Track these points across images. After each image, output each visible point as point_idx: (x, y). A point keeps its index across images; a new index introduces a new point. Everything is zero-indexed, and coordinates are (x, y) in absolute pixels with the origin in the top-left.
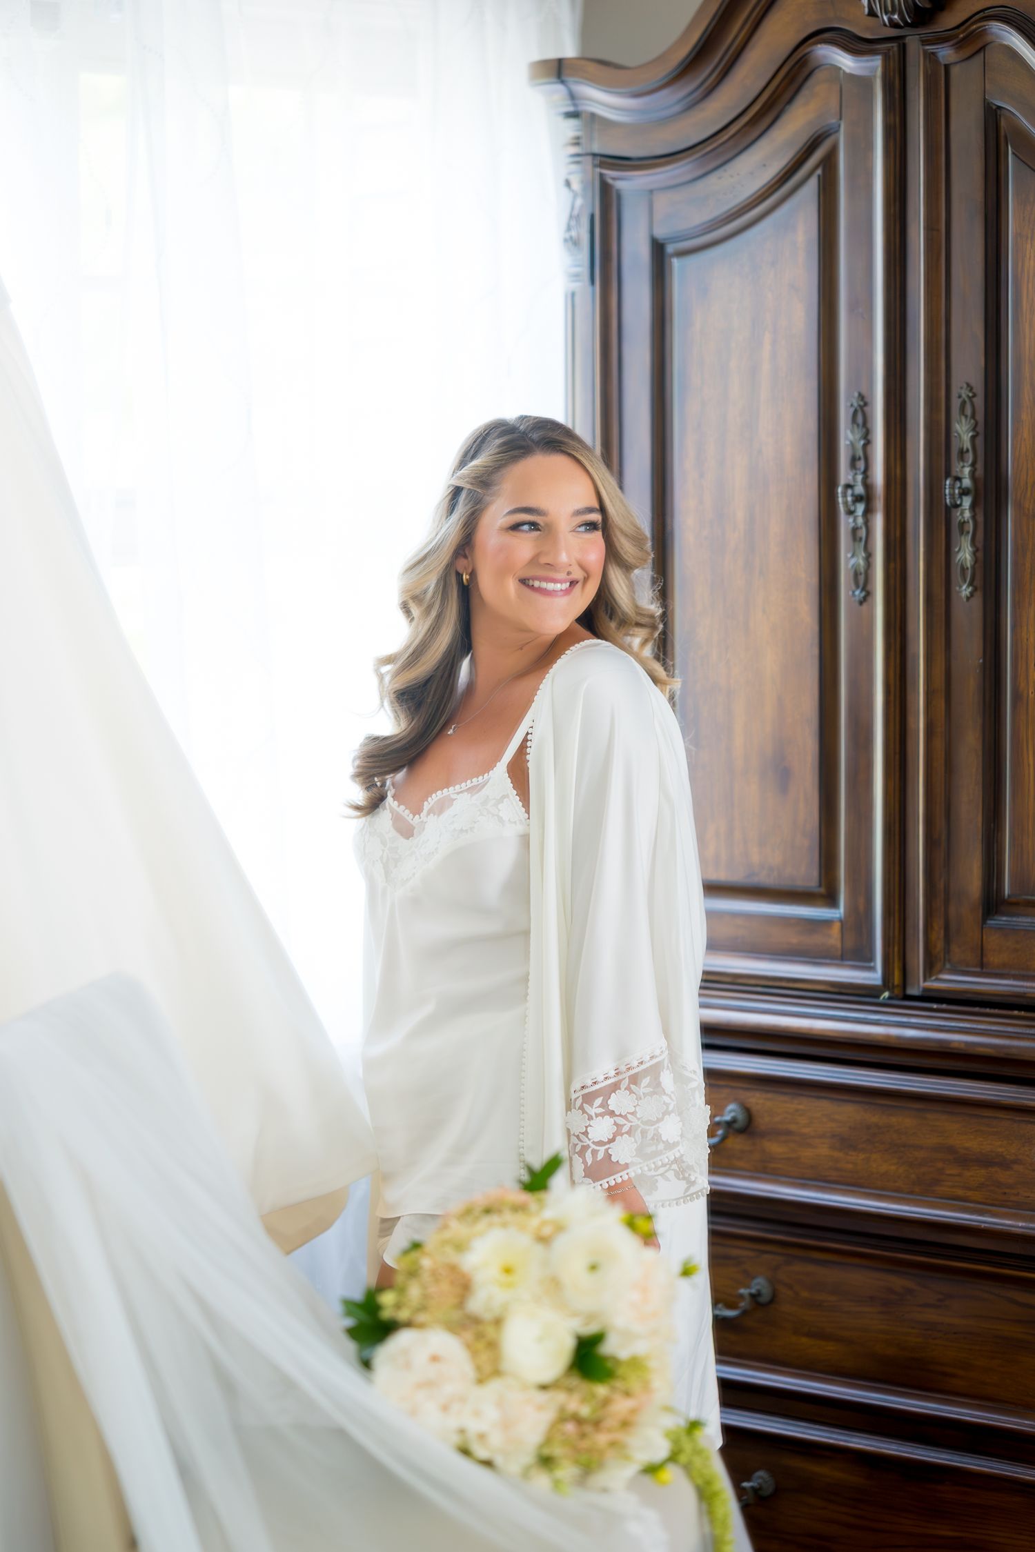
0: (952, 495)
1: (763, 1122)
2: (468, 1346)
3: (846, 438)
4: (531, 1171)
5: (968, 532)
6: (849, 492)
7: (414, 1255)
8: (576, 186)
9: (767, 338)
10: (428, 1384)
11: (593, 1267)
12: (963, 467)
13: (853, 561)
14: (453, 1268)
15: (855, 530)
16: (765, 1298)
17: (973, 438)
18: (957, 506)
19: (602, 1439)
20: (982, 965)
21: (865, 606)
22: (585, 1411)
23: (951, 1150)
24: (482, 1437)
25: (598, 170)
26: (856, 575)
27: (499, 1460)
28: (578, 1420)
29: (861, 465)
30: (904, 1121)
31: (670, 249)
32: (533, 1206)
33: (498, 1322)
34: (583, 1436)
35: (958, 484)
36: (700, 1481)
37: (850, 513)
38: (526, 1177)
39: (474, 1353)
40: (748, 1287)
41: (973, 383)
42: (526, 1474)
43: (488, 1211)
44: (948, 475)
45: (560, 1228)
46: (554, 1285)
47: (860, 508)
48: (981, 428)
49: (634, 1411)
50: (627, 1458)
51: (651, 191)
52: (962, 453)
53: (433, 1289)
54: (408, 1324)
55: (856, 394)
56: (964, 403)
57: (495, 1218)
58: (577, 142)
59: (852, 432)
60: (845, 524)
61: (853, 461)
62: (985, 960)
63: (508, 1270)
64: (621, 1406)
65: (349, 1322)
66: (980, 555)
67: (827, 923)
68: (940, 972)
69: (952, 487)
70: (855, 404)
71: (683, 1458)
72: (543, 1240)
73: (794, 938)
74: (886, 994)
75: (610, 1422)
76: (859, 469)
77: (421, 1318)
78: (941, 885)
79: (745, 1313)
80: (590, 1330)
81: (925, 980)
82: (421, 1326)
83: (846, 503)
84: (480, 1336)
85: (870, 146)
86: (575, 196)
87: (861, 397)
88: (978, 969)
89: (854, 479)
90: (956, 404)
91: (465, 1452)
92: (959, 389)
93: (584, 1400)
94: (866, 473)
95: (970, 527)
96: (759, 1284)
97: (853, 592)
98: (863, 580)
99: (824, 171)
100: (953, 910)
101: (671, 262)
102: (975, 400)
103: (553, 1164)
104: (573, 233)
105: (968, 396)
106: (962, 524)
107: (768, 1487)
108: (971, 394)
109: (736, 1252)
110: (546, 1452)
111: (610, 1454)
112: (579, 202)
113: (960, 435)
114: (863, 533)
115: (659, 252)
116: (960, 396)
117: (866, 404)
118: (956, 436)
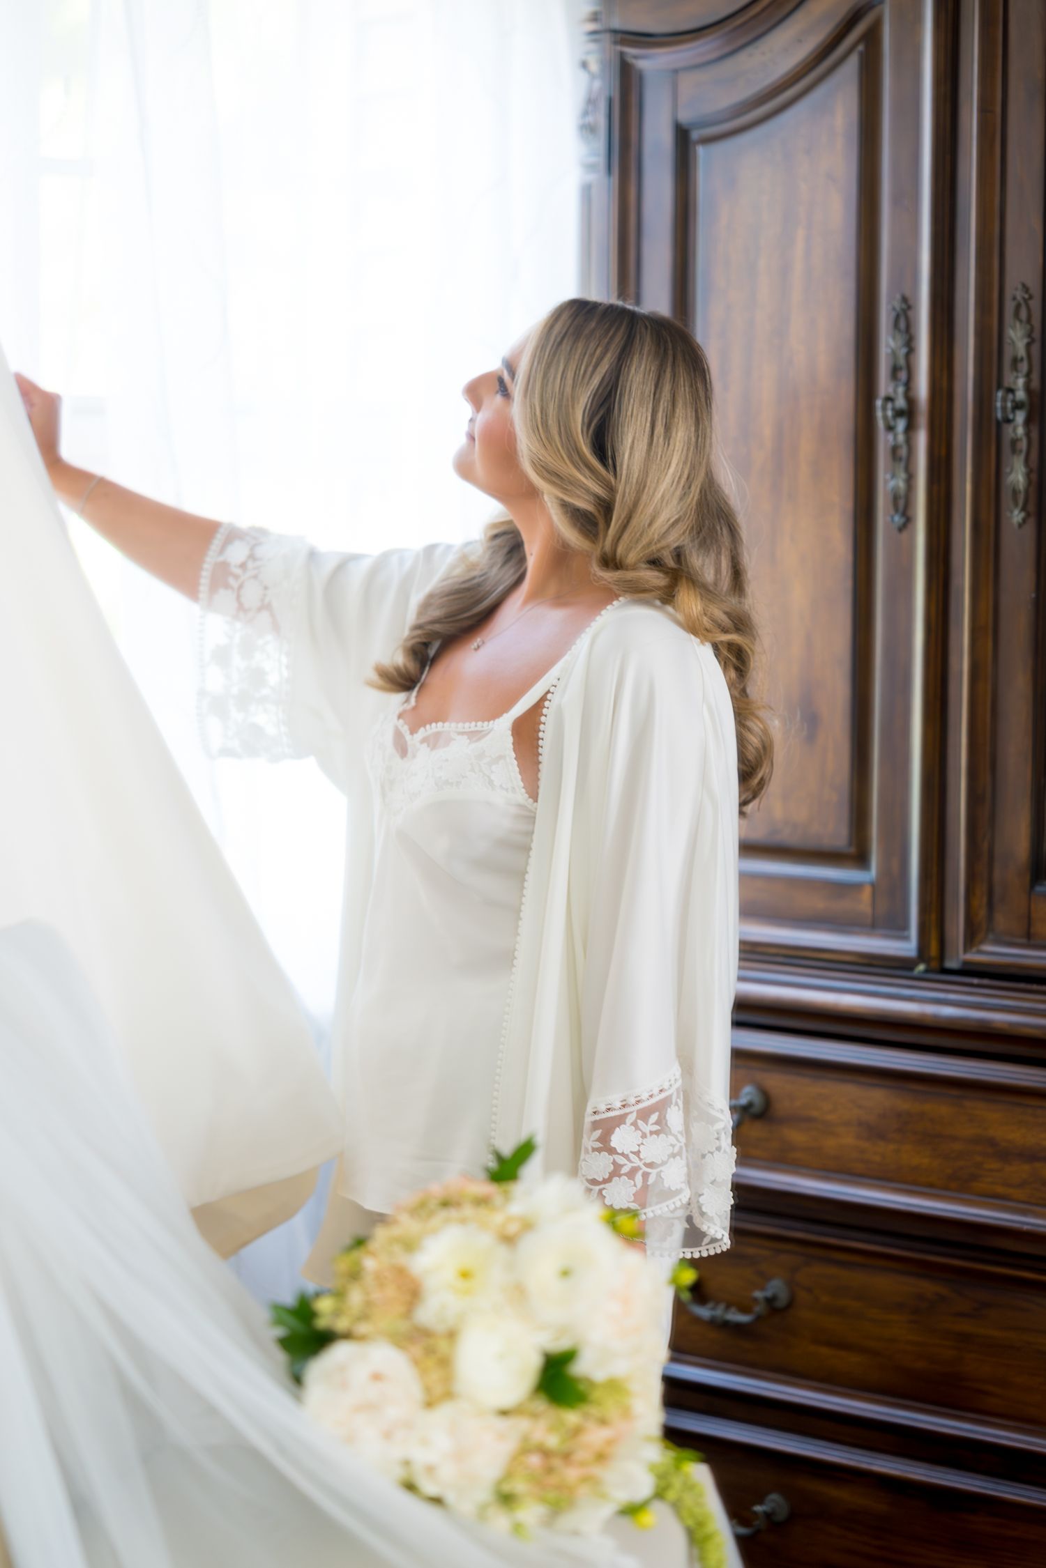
0: (1004, 409)
1: (782, 1106)
2: (416, 1362)
3: (888, 346)
4: (500, 1158)
5: (1021, 451)
6: (889, 405)
7: (355, 1254)
8: (594, 67)
9: (801, 233)
10: (369, 1408)
11: (565, 1273)
12: (1017, 377)
13: (892, 484)
14: (401, 1273)
15: (895, 450)
16: (782, 1301)
17: (1028, 346)
18: (1008, 421)
19: (571, 1474)
20: (1029, 935)
21: (905, 534)
22: (553, 1441)
23: (992, 1142)
24: (430, 1470)
25: (619, 48)
26: (896, 498)
27: (450, 1497)
28: (546, 1453)
29: (903, 375)
30: (939, 1108)
31: (695, 135)
32: (498, 1200)
33: (452, 1335)
34: (550, 1470)
35: (1010, 396)
36: (690, 1522)
37: (890, 428)
38: (493, 1164)
39: (423, 1372)
40: (762, 1289)
41: (1029, 284)
42: (482, 1512)
43: (446, 1204)
44: (999, 386)
45: (528, 1225)
46: (519, 1294)
47: (901, 424)
48: (1037, 334)
49: (610, 1442)
50: (603, 1496)
51: (676, 71)
52: (1015, 361)
53: (376, 1295)
54: (347, 1336)
55: (898, 296)
56: (1018, 307)
57: (453, 1213)
58: (595, 18)
59: (894, 338)
60: (884, 441)
61: (895, 371)
62: (1032, 930)
63: (465, 1275)
64: (596, 1436)
65: (280, 1332)
66: (1034, 476)
67: (856, 887)
68: (981, 942)
69: (1004, 400)
70: (898, 308)
71: (671, 1495)
72: (509, 1240)
73: (818, 903)
74: (921, 967)
75: (581, 1455)
76: (900, 380)
77: (362, 1328)
78: (985, 846)
79: (759, 1318)
80: (560, 1346)
81: (965, 951)
82: (362, 1338)
83: (885, 418)
84: (430, 1351)
85: (919, 19)
86: (593, 77)
87: (905, 299)
88: (1024, 941)
89: (895, 391)
90: (1009, 307)
91: (410, 1487)
92: (1013, 289)
93: (552, 1429)
94: (909, 385)
95: (1023, 445)
96: (776, 1287)
97: (892, 517)
98: (903, 505)
99: (867, 47)
100: (997, 874)
101: (695, 152)
102: (1031, 303)
103: (525, 1151)
104: (590, 119)
105: (1024, 299)
106: (1014, 442)
107: (782, 1514)
108: (1026, 296)
109: (751, 1251)
110: (507, 1488)
111: (583, 1491)
112: (597, 84)
113: (1013, 342)
114: (903, 452)
115: (683, 139)
116: (1014, 298)
117: (909, 307)
118: (1010, 344)
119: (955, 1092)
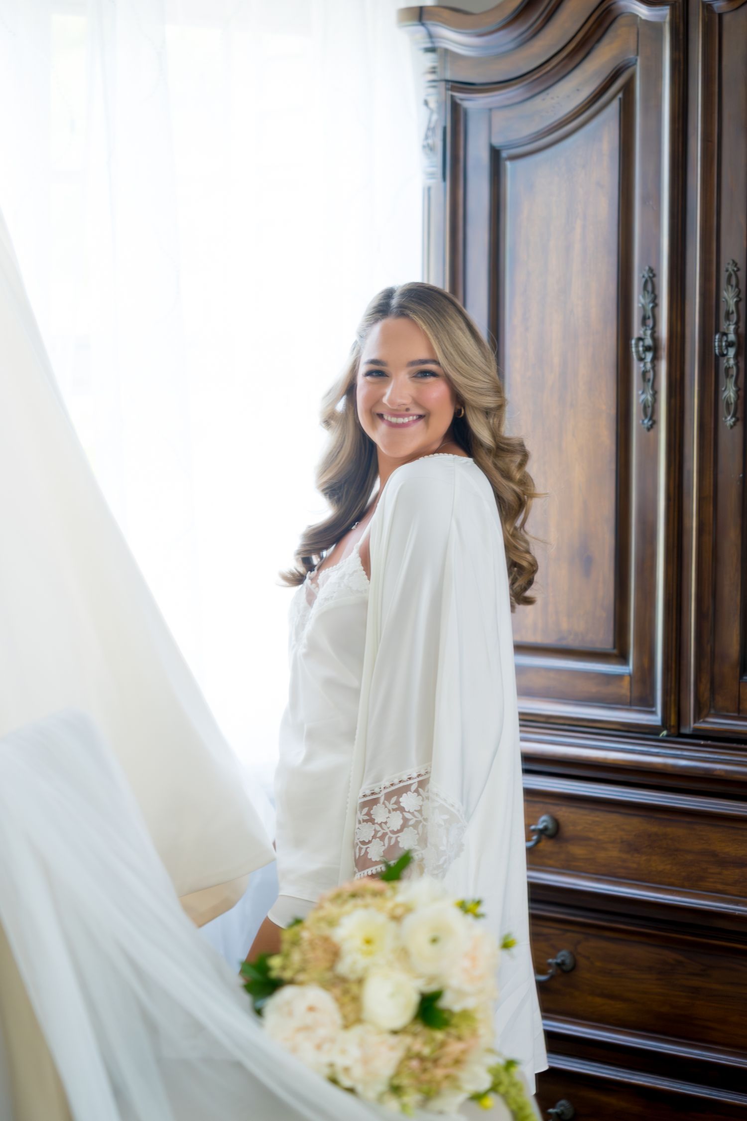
0: (720, 347)
1: (568, 830)
2: (337, 1000)
3: (639, 302)
5: (732, 376)
6: (641, 343)
7: (296, 928)
8: (433, 105)
9: (579, 224)
10: (306, 1029)
11: (434, 941)
12: (729, 325)
13: (643, 397)
14: (326, 940)
15: (644, 373)
16: (567, 967)
17: (737, 303)
18: (724, 355)
19: (439, 1073)
20: (739, 711)
21: (652, 432)
22: (426, 1051)
23: (714, 854)
24: (347, 1070)
25: (450, 93)
26: (645, 407)
27: (359, 1088)
28: (421, 1058)
29: (650, 322)
30: (677, 830)
31: (504, 154)
32: (388, 893)
33: (360, 981)
34: (425, 1070)
35: (725, 338)
36: (514, 1107)
37: (641, 359)
39: (342, 1006)
40: (554, 957)
41: (737, 261)
42: (380, 1098)
43: (354, 896)
44: (717, 331)
45: (409, 909)
46: (404, 954)
47: (649, 356)
48: (743, 295)
49: (464, 1052)
50: (459, 1088)
51: (490, 110)
52: (728, 315)
53: (310, 955)
54: (291, 982)
55: (647, 268)
56: (730, 276)
57: (359, 901)
58: (433, 71)
59: (644, 297)
60: (637, 368)
61: (644, 319)
62: (741, 708)
63: (368, 942)
64: (455, 1048)
66: (741, 393)
67: (620, 677)
68: (707, 716)
69: (720, 341)
70: (646, 276)
71: (502, 1089)
72: (396, 919)
73: (592, 688)
74: (665, 733)
75: (444, 1061)
76: (649, 326)
77: (301, 977)
78: (708, 649)
79: (552, 977)
80: (431, 988)
81: (695, 723)
82: (301, 984)
83: (638, 352)
84: (346, 992)
85: (660, 76)
86: (432, 112)
87: (651, 270)
88: (736, 714)
89: (645, 334)
90: (724, 276)
91: (334, 1081)
92: (726, 265)
93: (425, 1043)
94: (654, 329)
95: (734, 371)
96: (563, 955)
97: (643, 421)
98: (650, 412)
99: (624, 94)
100: (717, 668)
101: (505, 166)
102: (739, 273)
103: (405, 861)
104: (430, 141)
105: (733, 270)
106: (727, 369)
107: (569, 1113)
108: (735, 269)
109: (546, 931)
110: (396, 1082)
111: (445, 1085)
112: (435, 117)
113: (727, 301)
114: (650, 375)
115: (495, 155)
116: (727, 271)
117: (654, 276)
118: (724, 301)
119: (687, 819)
